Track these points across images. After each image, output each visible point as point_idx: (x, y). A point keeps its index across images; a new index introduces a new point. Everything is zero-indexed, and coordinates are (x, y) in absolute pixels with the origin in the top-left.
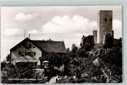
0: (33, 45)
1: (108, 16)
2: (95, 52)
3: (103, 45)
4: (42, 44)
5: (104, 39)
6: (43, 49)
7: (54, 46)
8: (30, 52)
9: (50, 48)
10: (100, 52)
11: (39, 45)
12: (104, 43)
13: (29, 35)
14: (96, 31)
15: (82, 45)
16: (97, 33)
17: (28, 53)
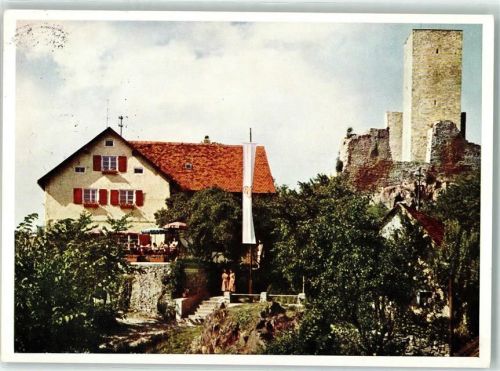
0: (133, 162)
1: (443, 52)
2: (394, 195)
3: (424, 167)
4: (175, 158)
5: (429, 146)
6: (176, 177)
7: (224, 167)
8: (123, 192)
9: (206, 173)
10: (412, 195)
11: (160, 159)
12: (428, 160)
13: (122, 118)
14: (400, 115)
15: (344, 168)
16: (401, 121)
17: (114, 193)
